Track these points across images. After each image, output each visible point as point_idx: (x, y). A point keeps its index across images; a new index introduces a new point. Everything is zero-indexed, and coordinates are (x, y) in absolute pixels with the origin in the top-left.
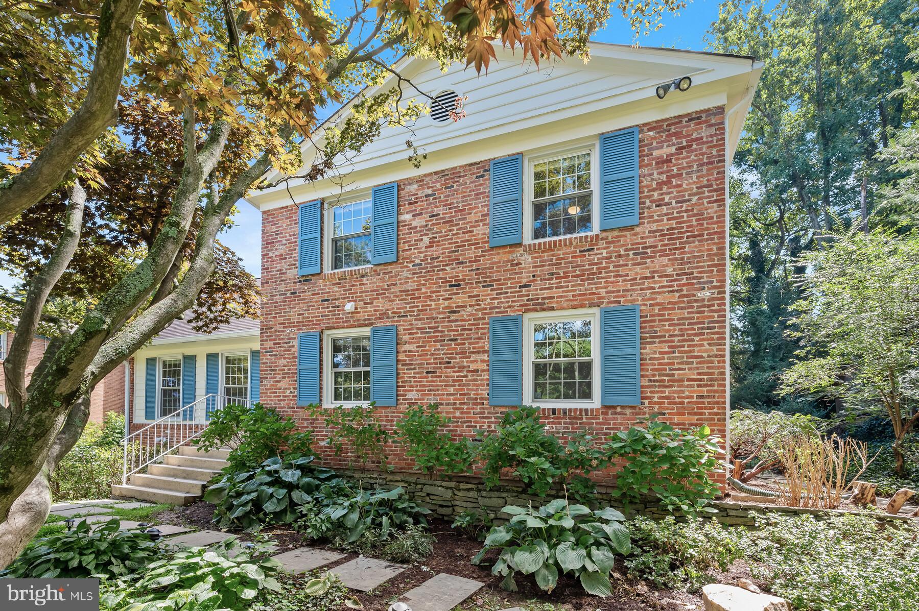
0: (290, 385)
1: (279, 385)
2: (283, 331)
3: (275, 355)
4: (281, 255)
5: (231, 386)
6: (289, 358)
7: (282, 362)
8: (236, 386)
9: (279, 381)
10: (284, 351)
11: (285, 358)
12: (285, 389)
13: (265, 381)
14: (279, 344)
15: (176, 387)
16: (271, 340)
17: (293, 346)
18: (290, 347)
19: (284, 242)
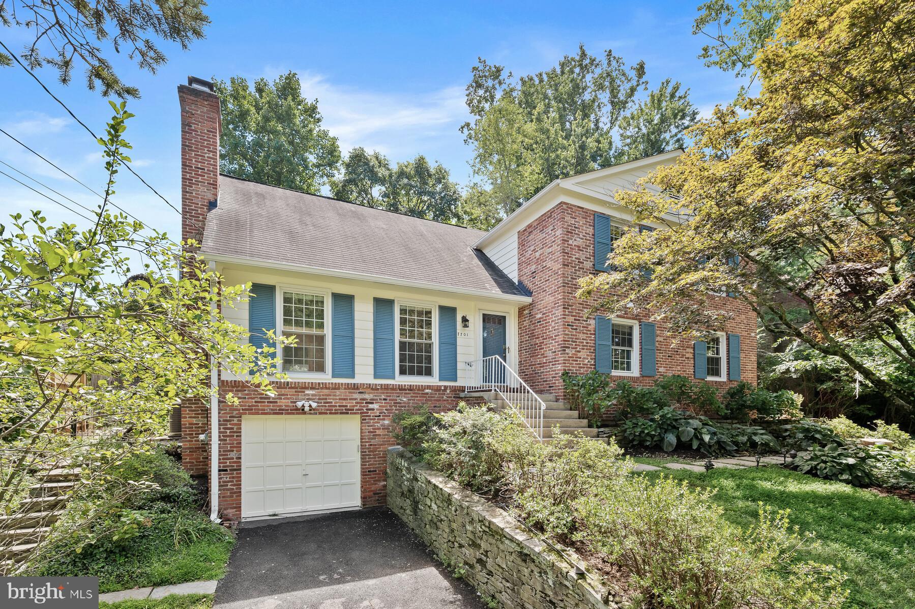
0: (588, 355)
1: (579, 355)
2: (582, 311)
3: (576, 329)
4: (579, 247)
5: (408, 340)
6: (587, 334)
7: (581, 336)
8: (416, 340)
9: (579, 352)
10: (583, 327)
11: (583, 333)
12: (584, 358)
13: (567, 351)
14: (579, 320)
15: (314, 331)
16: (572, 316)
17: (590, 325)
18: (587, 324)
19: (581, 236)
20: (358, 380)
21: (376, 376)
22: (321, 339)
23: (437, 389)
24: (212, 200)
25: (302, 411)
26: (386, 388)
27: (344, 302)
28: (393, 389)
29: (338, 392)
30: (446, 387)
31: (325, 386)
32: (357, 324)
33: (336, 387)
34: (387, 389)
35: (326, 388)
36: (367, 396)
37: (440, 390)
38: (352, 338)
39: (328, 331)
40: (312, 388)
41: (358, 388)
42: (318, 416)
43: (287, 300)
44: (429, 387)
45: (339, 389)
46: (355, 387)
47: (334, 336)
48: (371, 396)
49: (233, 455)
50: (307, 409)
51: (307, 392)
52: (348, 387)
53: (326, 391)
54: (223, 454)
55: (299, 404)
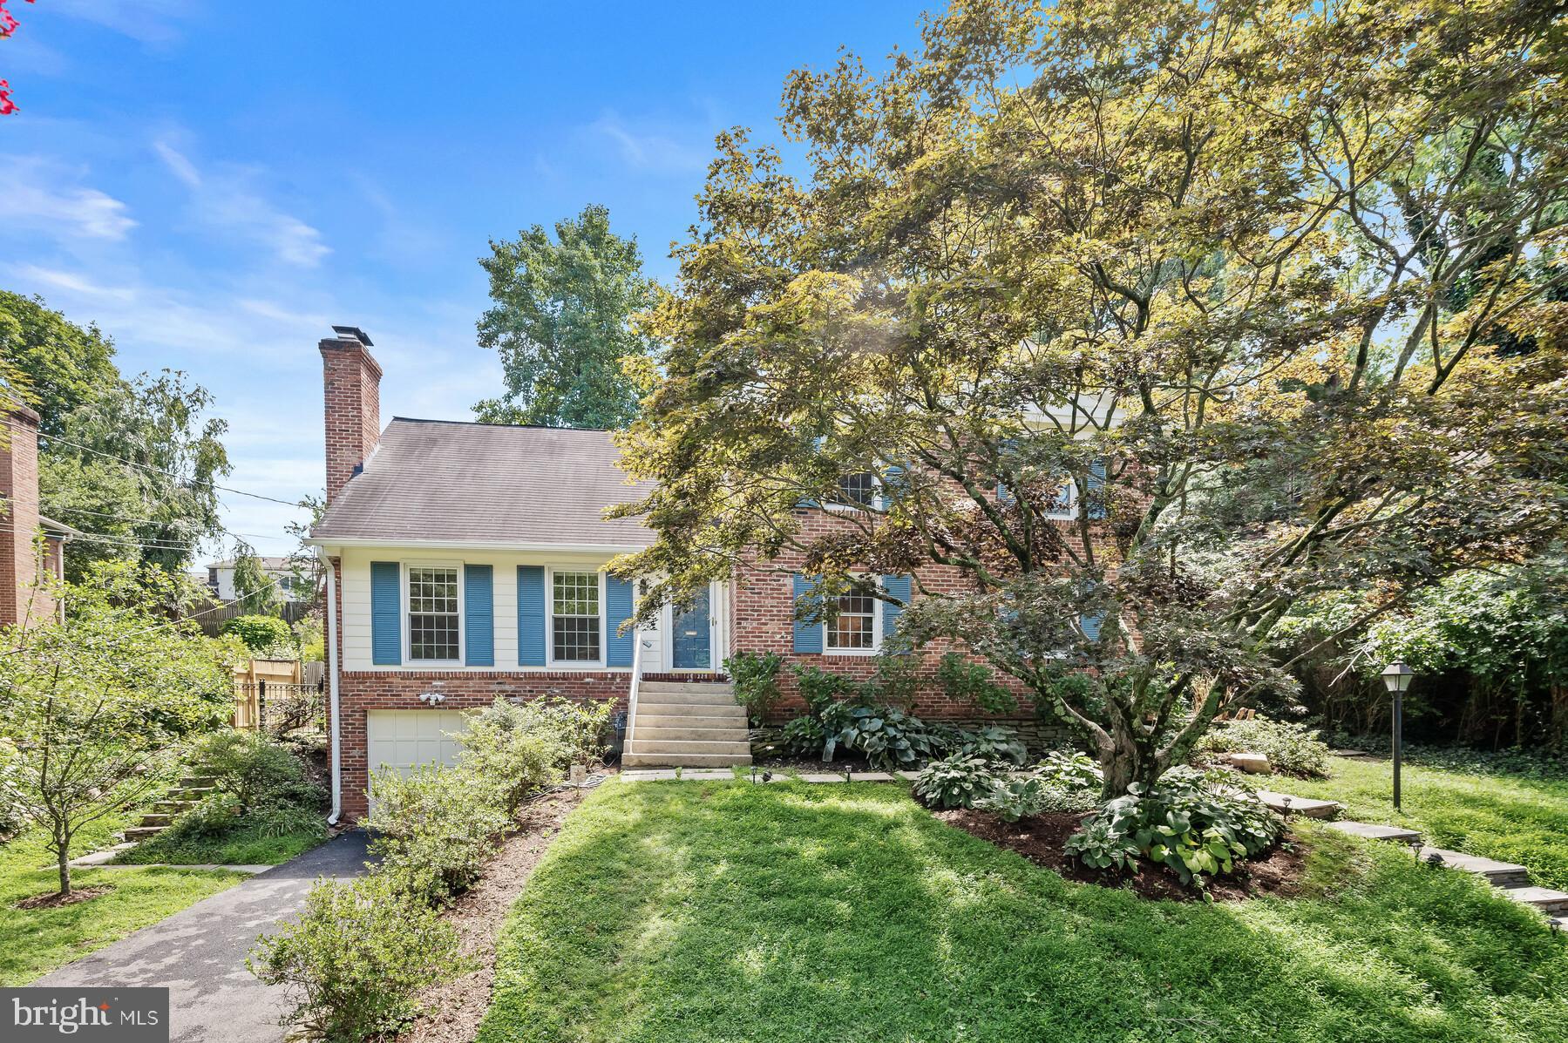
5: (564, 615)
8: (576, 616)
12: (774, 633)
15: (446, 612)
20: (498, 668)
21: (521, 663)
22: (454, 621)
23: (603, 677)
24: (357, 464)
25: (425, 705)
26: (532, 676)
27: (480, 574)
28: (540, 678)
29: (471, 683)
30: (614, 676)
31: (455, 676)
32: (497, 600)
33: (469, 677)
34: (534, 678)
35: (457, 678)
36: (507, 687)
37: (606, 678)
38: (490, 616)
39: (461, 611)
40: (440, 679)
41: (495, 678)
42: (448, 711)
43: (414, 577)
44: (589, 675)
45: (472, 679)
46: (491, 677)
47: (467, 616)
48: (513, 687)
49: (356, 753)
50: (432, 702)
51: (434, 683)
52: (483, 676)
53: (457, 682)
54: (344, 752)
55: (423, 697)
